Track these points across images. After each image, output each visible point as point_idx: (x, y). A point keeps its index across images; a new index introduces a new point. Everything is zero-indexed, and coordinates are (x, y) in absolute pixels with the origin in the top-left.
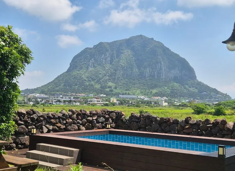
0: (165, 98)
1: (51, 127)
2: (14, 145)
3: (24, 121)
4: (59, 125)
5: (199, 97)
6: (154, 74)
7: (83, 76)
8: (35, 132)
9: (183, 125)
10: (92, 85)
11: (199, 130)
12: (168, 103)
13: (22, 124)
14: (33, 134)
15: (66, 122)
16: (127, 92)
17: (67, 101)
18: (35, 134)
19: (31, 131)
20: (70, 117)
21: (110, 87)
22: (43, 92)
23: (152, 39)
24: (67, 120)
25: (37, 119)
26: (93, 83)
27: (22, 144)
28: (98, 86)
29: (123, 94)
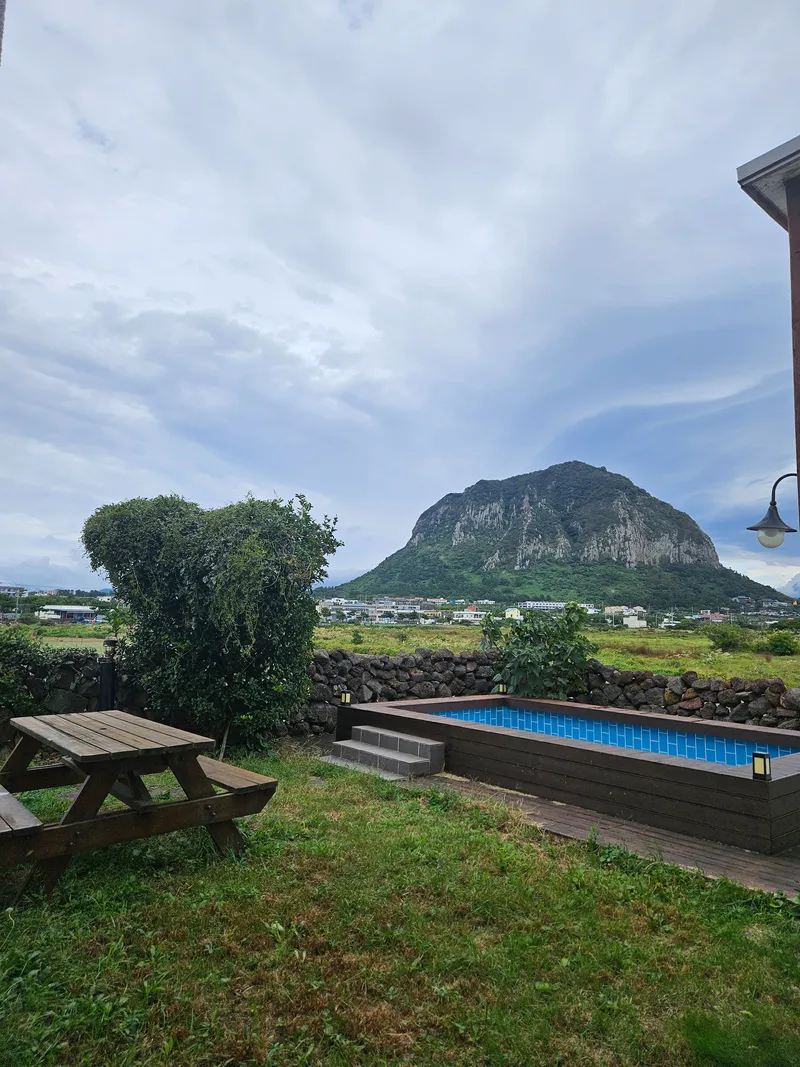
0: (639, 609)
1: (379, 688)
2: (306, 726)
3: (325, 675)
4: (395, 683)
5: (726, 606)
6: (610, 551)
7: (442, 558)
8: (348, 701)
9: (677, 691)
10: (463, 579)
11: (717, 705)
12: (648, 622)
13: (321, 682)
14: (344, 704)
15: (411, 676)
16: (545, 594)
17: (408, 616)
18: (349, 704)
19: (340, 697)
20: (419, 665)
21: (504, 582)
22: (353, 595)
23: (603, 469)
24: (413, 673)
25: (351, 670)
26: (465, 573)
27: (321, 724)
28: (476, 580)
29: (536, 599)
